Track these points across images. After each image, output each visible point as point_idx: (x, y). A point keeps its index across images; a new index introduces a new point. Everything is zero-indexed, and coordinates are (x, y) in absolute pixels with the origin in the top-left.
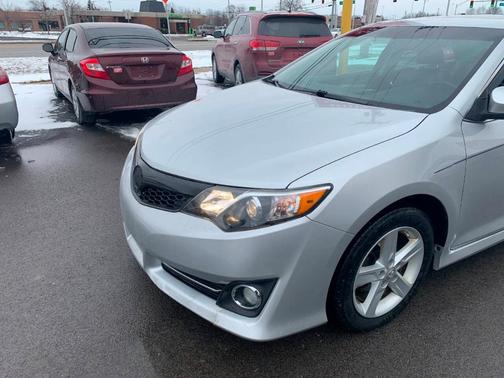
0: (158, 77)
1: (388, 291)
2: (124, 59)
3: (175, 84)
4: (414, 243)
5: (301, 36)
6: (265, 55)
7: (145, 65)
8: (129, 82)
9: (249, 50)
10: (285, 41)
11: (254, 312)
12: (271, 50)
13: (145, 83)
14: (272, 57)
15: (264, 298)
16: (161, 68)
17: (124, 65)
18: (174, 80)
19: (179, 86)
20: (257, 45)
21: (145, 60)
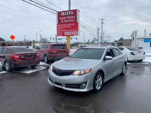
0: (32, 58)
1: (99, 86)
2: (24, 55)
3: (36, 60)
4: (101, 78)
5: (61, 49)
6: (54, 53)
7: (29, 56)
8: (25, 60)
9: (49, 52)
10: (58, 50)
11: (84, 88)
12: (55, 52)
13: (29, 60)
14: (55, 53)
15: (86, 85)
16: (33, 56)
17: (24, 56)
18: (35, 59)
19: (37, 60)
20: (52, 51)
21: (29, 55)
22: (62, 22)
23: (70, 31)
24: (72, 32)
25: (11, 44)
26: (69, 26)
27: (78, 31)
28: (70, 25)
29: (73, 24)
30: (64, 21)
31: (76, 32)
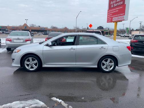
22: (112, 6)
23: (118, 16)
24: (119, 17)
25: (109, 32)
26: (117, 10)
27: (124, 15)
28: (118, 8)
29: (120, 8)
30: (113, 5)
31: (123, 16)
